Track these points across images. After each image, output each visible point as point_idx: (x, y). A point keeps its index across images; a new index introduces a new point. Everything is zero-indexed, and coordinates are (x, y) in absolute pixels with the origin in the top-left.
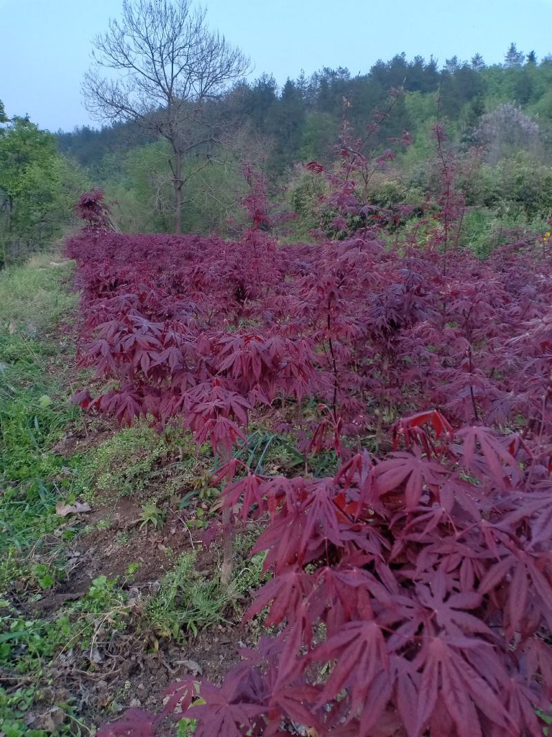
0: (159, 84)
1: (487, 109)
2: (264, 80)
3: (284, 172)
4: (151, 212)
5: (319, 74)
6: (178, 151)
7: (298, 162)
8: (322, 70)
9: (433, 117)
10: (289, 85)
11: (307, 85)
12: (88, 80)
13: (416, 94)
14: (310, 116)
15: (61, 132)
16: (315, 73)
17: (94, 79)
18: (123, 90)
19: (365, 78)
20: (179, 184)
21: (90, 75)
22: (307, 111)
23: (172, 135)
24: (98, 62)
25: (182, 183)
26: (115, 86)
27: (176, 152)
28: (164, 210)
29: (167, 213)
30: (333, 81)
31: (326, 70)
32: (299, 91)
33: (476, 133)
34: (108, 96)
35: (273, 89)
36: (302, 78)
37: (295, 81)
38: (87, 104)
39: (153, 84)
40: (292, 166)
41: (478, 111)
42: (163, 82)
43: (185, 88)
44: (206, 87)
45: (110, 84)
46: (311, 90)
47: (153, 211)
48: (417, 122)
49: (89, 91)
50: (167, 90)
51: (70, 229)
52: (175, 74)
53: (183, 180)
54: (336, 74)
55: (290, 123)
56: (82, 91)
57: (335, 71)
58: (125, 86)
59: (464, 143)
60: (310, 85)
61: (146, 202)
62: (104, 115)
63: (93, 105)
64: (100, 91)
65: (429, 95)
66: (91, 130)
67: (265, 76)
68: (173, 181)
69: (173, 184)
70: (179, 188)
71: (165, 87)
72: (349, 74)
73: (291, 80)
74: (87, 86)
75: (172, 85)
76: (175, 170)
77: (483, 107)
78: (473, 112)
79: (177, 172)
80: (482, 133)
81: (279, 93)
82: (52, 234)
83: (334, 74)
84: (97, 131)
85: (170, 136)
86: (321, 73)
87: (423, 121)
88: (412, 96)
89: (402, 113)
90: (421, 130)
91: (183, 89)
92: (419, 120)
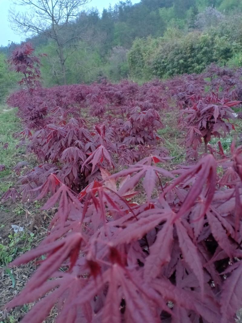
0: (46, 11)
1: (199, 11)
2: (93, 10)
3: (108, 52)
4: (51, 77)
5: (118, 5)
6: (60, 45)
7: (114, 47)
8: (119, 2)
9: (173, 19)
10: (105, 11)
11: (113, 11)
12: (11, 14)
13: (164, 9)
14: (116, 25)
15: (2, 47)
16: (116, 4)
17: (13, 13)
18: (29, 17)
19: (139, 4)
20: (63, 62)
21: (11, 11)
22: (114, 23)
23: (56, 37)
24: (14, 3)
25: (64, 61)
26: (24, 15)
27: (59, 45)
28: (57, 75)
29: (59, 77)
30: (125, 8)
31: (121, 2)
32: (110, 13)
33: (196, 23)
34: (22, 21)
35: (97, 14)
36: (110, 7)
37: (107, 9)
38: (12, 26)
39: (43, 12)
40: (111, 49)
41: (196, 12)
42: (48, 11)
43: (60, 12)
44: (70, 11)
45: (22, 14)
46: (115, 12)
47: (52, 77)
48: (166, 22)
49: (12, 20)
50: (51, 15)
51: (12, 90)
52: (53, 6)
53: (64, 59)
54: (125, 4)
55: (108, 29)
56: (8, 20)
57: (125, 2)
58: (30, 15)
59: (190, 29)
60: (114, 11)
61: (48, 72)
62: (21, 31)
63: (15, 26)
64: (17, 19)
65: (170, 8)
66: (16, 43)
67: (93, 8)
68: (60, 60)
69: (60, 62)
70: (63, 64)
71: (50, 13)
72: (132, 3)
73: (105, 9)
74: (11, 17)
75: (53, 12)
76: (60, 55)
77: (197, 10)
78: (193, 13)
79: (61, 55)
80: (198, 23)
81: (100, 16)
82: (4, 94)
83: (124, 4)
84: (19, 44)
85: (55, 38)
86: (119, 4)
87: (168, 21)
88: (162, 10)
89: (159, 18)
90: (168, 25)
91: (59, 13)
92: (167, 21)
